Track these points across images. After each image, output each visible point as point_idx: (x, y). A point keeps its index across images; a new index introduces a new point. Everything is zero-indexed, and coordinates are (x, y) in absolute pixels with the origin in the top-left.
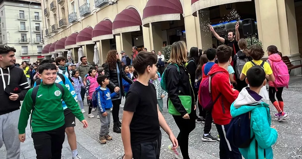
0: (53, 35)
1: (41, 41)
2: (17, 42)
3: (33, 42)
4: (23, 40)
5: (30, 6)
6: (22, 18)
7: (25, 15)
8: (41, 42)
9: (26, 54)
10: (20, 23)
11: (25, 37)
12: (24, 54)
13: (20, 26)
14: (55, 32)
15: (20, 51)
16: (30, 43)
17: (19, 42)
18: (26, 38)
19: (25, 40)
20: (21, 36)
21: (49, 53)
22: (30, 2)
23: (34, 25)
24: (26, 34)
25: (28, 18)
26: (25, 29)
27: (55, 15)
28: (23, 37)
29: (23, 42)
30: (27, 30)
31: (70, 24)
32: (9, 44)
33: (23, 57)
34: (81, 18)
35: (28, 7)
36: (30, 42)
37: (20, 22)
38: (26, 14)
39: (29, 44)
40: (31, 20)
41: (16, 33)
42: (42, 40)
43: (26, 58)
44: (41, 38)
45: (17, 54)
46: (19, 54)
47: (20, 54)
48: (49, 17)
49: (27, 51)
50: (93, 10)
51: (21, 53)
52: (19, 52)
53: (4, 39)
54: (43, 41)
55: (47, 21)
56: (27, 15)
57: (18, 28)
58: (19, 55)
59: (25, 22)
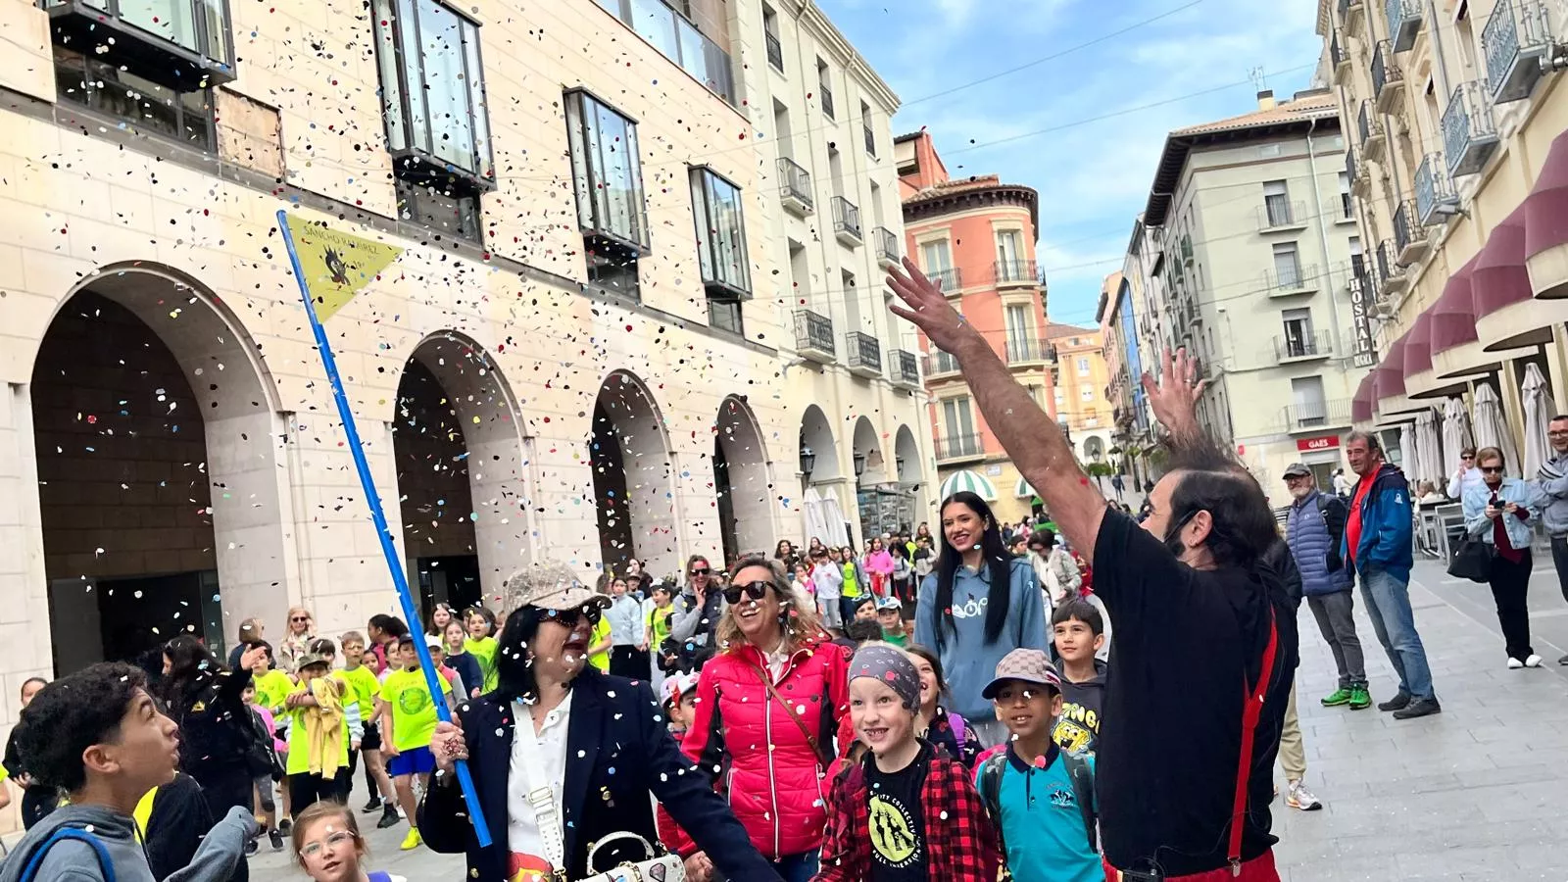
0: (1396, 305)
1: (1362, 343)
2: (1270, 361)
3: (1346, 354)
4: (1298, 347)
5: (1311, 144)
6: (1284, 221)
7: (1291, 200)
8: (1363, 349)
9: (1319, 420)
10: (1271, 251)
11: (1303, 325)
12: (1308, 422)
13: (1273, 272)
14: (1400, 286)
15: (1286, 408)
16: (1333, 355)
17: (1278, 356)
18: (1310, 332)
19: (1306, 342)
20: (1285, 322)
21: (1374, 415)
22: (1310, 122)
23: (1341, 251)
24: (1307, 309)
25: (1311, 213)
26: (1300, 282)
27: (1386, 179)
28: (1295, 327)
29: (1296, 355)
30: (1308, 287)
31: (1439, 231)
32: (1234, 376)
33: (1303, 442)
34: (1470, 182)
35: (1305, 152)
36: (1330, 350)
37: (1275, 245)
38: (1297, 195)
39: (1328, 362)
40: (1327, 222)
41: (1257, 309)
42: (1365, 336)
43: (1317, 444)
44: (1361, 325)
45: (1276, 423)
46: (1285, 423)
47: (1289, 426)
48: (1369, 195)
49: (1322, 403)
50: (1503, 124)
51: (1294, 420)
52: (1283, 411)
53: (1213, 353)
54: (1370, 342)
55: (1366, 219)
56: (1303, 202)
57: (1264, 281)
58: (1285, 430)
59: (1295, 243)
